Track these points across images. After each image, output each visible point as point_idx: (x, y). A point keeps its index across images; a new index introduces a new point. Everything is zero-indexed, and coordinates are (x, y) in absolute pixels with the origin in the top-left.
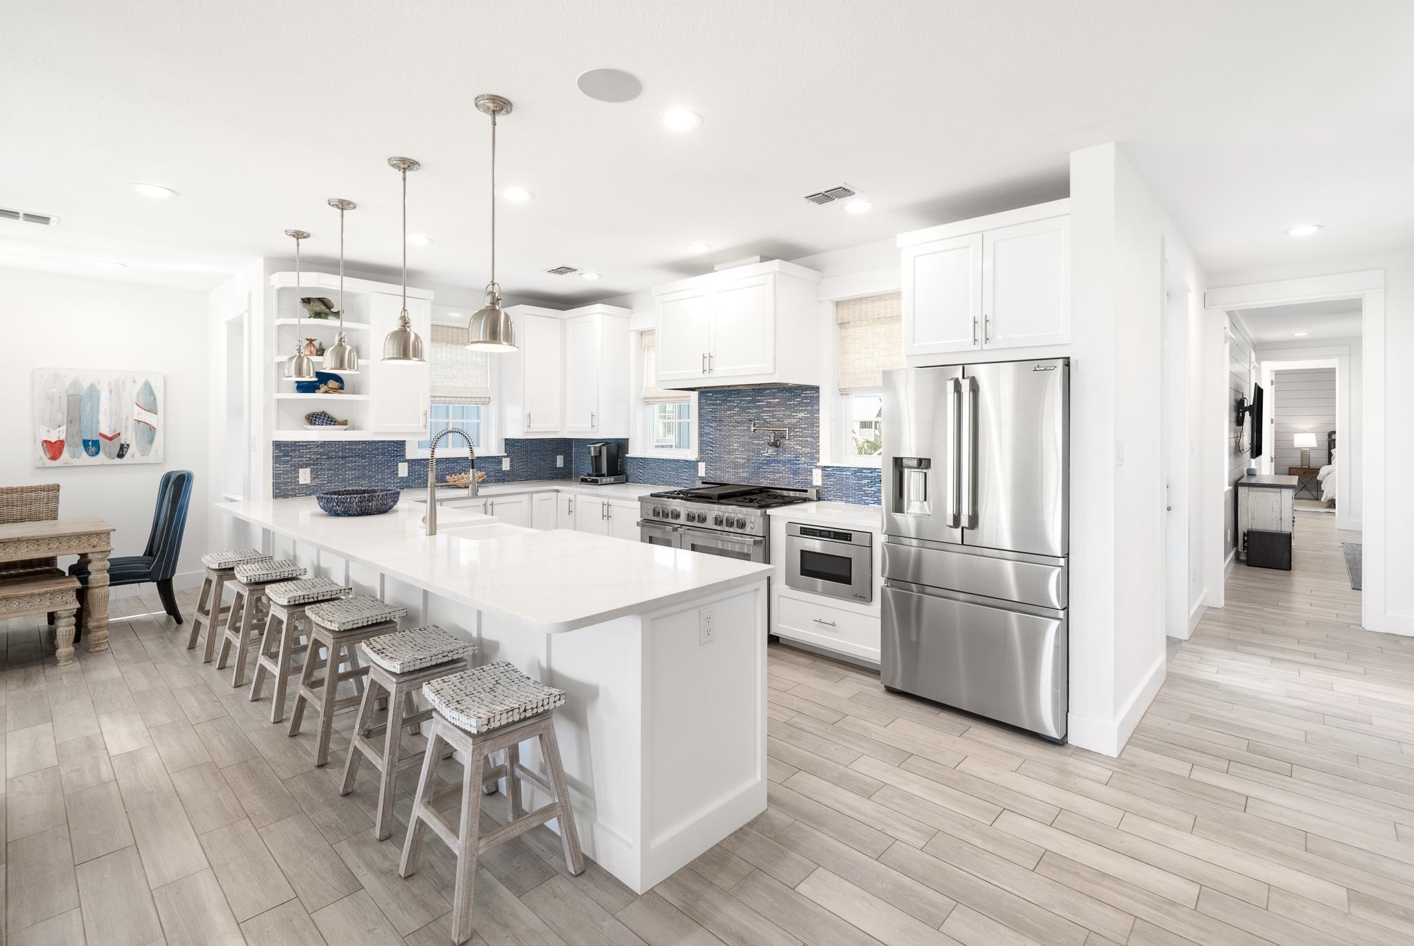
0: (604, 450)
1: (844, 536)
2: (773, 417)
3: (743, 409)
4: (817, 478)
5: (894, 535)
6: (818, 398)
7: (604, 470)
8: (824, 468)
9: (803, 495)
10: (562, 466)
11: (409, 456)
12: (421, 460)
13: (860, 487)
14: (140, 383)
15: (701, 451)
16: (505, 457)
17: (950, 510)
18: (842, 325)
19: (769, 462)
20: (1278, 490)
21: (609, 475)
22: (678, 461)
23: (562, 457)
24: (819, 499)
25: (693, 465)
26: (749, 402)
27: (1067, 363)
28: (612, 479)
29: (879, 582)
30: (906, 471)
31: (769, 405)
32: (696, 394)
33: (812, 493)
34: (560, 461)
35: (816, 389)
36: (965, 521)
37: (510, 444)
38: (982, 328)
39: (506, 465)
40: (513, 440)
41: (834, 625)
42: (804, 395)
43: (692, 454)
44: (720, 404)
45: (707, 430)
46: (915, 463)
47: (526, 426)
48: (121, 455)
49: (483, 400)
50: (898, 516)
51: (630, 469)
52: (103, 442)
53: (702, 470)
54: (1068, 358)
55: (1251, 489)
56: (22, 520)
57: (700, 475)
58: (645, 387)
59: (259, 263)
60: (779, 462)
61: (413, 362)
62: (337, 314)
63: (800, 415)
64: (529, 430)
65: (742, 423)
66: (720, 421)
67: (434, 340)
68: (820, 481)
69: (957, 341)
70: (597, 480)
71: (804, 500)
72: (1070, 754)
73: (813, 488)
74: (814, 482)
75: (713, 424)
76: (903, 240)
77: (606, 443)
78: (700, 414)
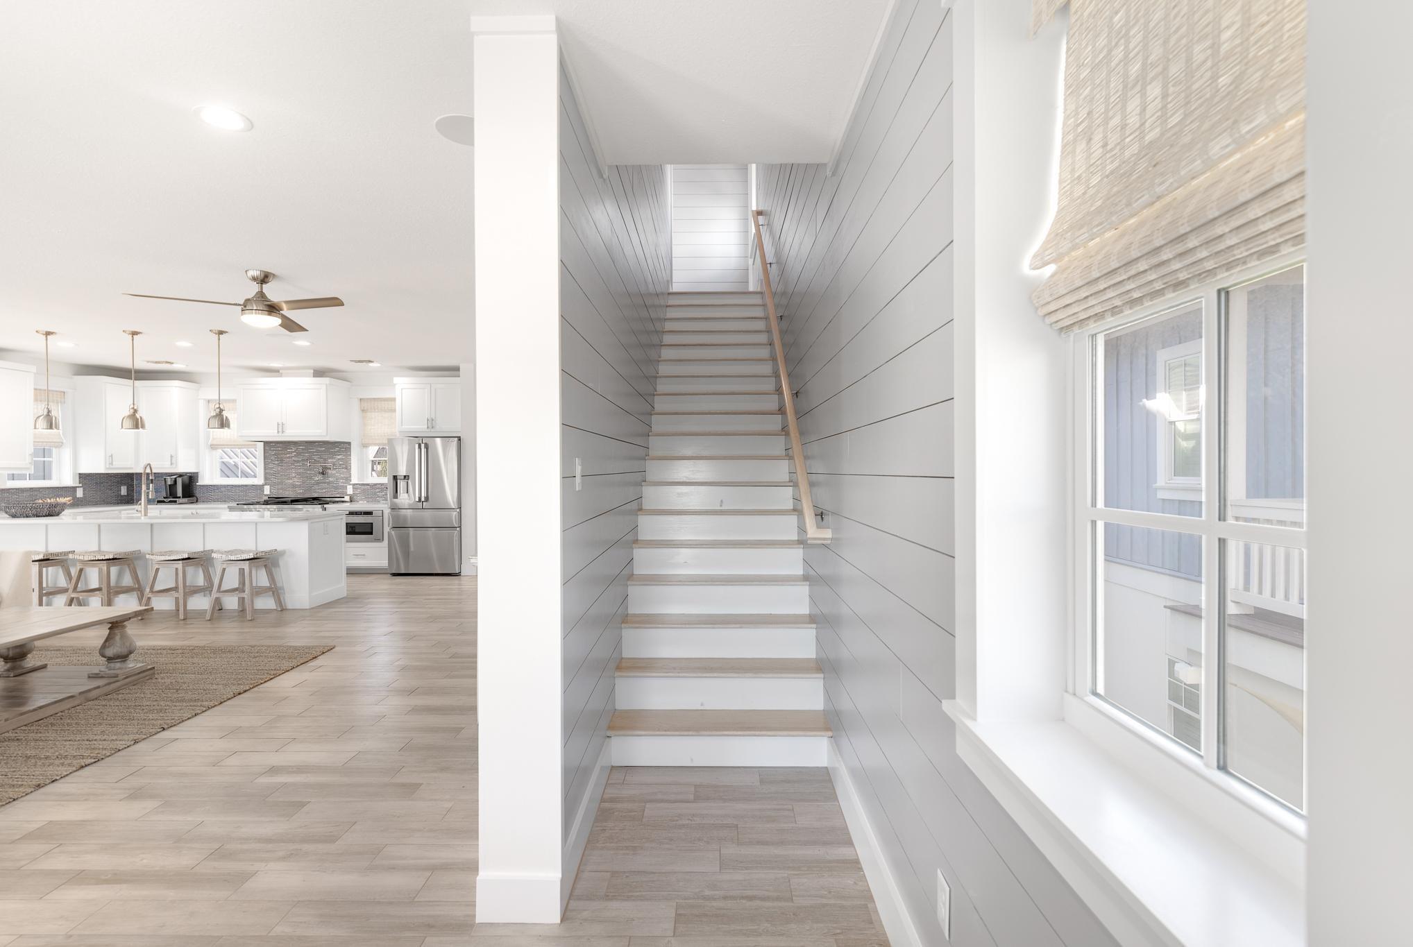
0: (179, 481)
1: (369, 513)
2: (321, 458)
3: (299, 454)
4: (350, 490)
5: (394, 508)
6: (350, 449)
7: (180, 494)
8: (354, 485)
9: (342, 499)
10: (126, 494)
12: (10, 489)
13: (375, 494)
15: (266, 479)
16: (78, 487)
17: (418, 495)
18: (364, 412)
19: (318, 483)
21: (184, 498)
22: (246, 486)
23: (126, 487)
24: (351, 501)
25: (261, 488)
26: (303, 449)
27: (459, 439)
28: (186, 500)
29: (387, 531)
30: (399, 481)
31: (317, 451)
32: (262, 443)
33: (347, 498)
34: (124, 491)
35: (349, 443)
36: (423, 499)
37: (83, 477)
38: (431, 422)
39: (80, 493)
40: (85, 474)
41: (364, 555)
42: (342, 448)
43: (259, 481)
44: (281, 451)
45: (271, 466)
46: (402, 478)
47: (108, 463)
49: (57, 444)
50: (395, 500)
51: (198, 493)
53: (266, 490)
54: (460, 437)
57: (265, 493)
58: (211, 437)
60: (325, 483)
63: (339, 457)
64: (111, 467)
65: (298, 462)
66: (282, 461)
67: (36, 400)
68: (351, 493)
69: (420, 427)
70: (175, 502)
71: (343, 502)
72: (462, 578)
73: (347, 495)
74: (348, 493)
75: (276, 462)
76: (396, 380)
77: (181, 475)
78: (264, 457)
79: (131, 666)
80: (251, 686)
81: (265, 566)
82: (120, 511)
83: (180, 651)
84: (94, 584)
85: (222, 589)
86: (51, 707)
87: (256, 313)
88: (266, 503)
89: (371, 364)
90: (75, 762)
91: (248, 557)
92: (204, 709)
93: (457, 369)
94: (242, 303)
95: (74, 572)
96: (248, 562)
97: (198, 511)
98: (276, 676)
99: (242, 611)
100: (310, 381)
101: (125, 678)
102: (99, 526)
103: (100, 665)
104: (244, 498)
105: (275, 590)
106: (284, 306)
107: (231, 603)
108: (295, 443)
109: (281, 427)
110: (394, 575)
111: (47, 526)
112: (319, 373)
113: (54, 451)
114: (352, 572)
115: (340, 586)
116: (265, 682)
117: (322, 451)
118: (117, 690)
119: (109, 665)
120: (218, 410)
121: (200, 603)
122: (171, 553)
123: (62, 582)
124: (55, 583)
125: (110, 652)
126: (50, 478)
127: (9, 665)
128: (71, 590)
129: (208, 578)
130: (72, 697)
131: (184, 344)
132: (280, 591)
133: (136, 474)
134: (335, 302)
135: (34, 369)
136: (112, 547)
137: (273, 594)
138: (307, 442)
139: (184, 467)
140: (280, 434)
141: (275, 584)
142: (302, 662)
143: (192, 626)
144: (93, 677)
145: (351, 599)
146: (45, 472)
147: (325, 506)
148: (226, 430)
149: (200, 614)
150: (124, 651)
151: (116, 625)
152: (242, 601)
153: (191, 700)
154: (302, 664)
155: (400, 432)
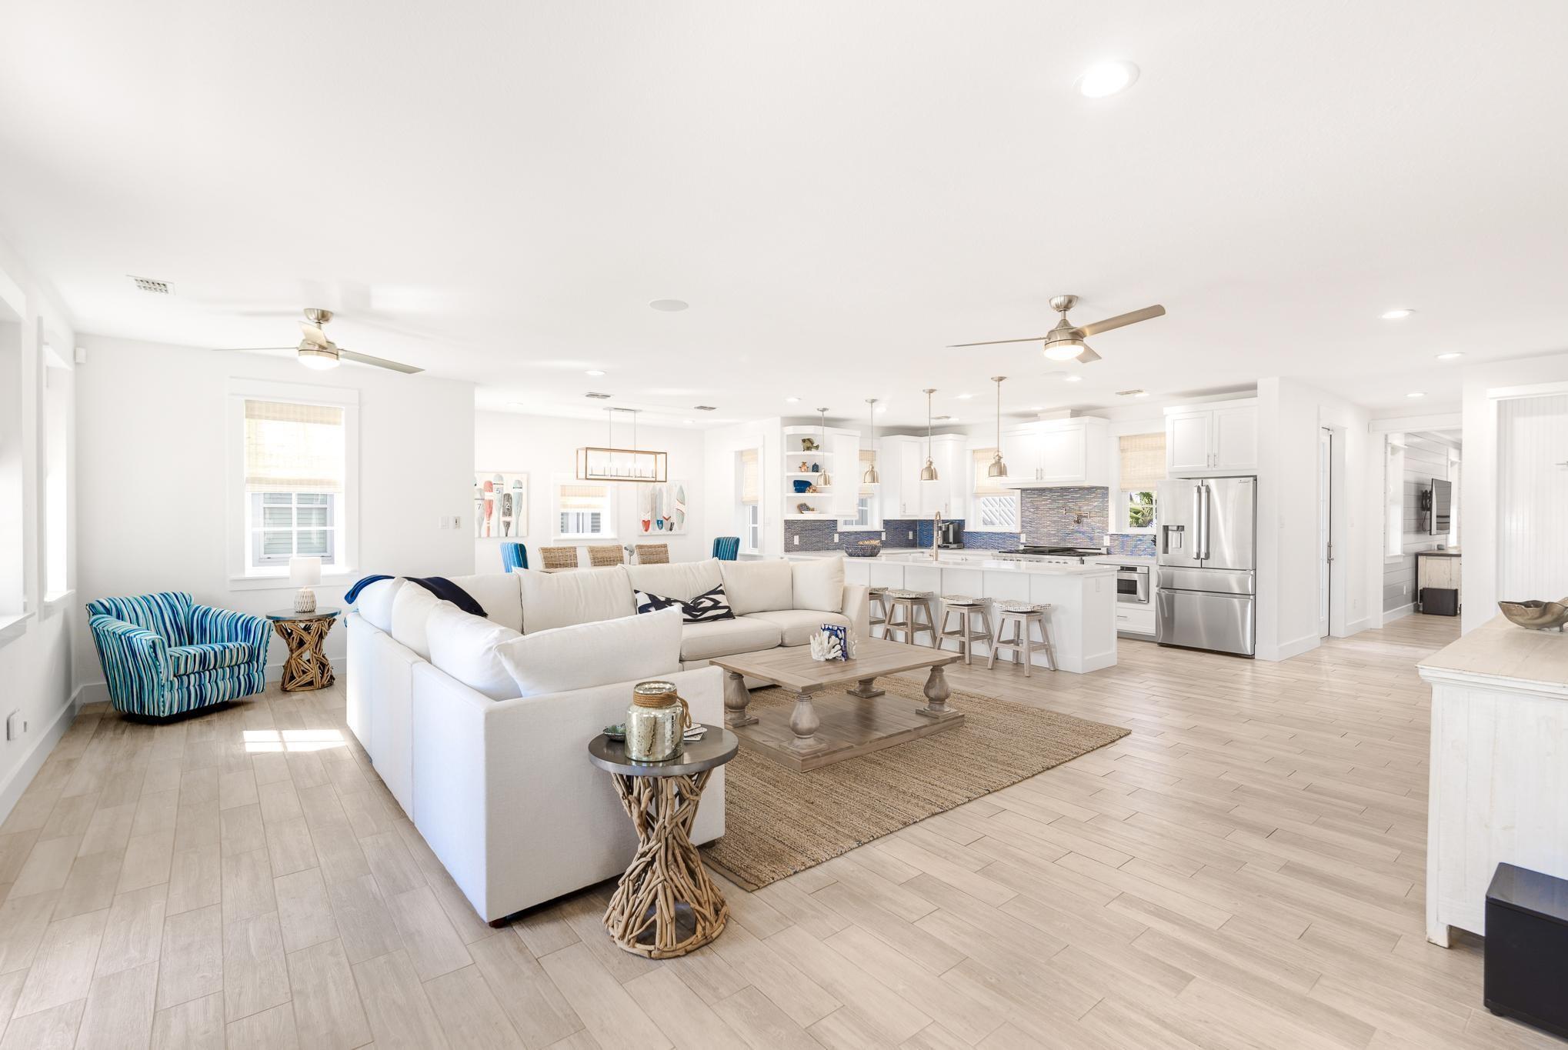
1: (1132, 569)
2: (1076, 505)
3: (1054, 501)
4: (1107, 541)
5: (1164, 565)
6: (1107, 494)
7: (951, 540)
8: (1111, 535)
10: (912, 538)
11: (839, 530)
12: (845, 532)
13: (1136, 546)
14: (678, 487)
15: (1022, 526)
16: (883, 531)
17: (1195, 550)
18: (1123, 450)
19: (1074, 532)
20: (1449, 558)
21: (955, 542)
22: (1004, 533)
23: (912, 532)
24: (1108, 554)
25: (1017, 535)
26: (1058, 496)
27: (1255, 478)
28: (955, 546)
29: (1154, 590)
30: (1170, 532)
31: (1073, 498)
32: (1020, 491)
33: (1104, 550)
34: (911, 536)
35: (1107, 489)
36: (1203, 556)
37: (887, 523)
38: (1213, 460)
39: (884, 538)
40: (888, 521)
41: (1126, 617)
42: (1099, 493)
43: (1016, 528)
44: (1037, 498)
45: (1027, 513)
46: (1175, 528)
47: (902, 511)
48: (671, 530)
49: (875, 495)
50: (1165, 555)
51: (965, 539)
52: (664, 521)
53: (1023, 538)
54: (1256, 476)
55: (1428, 557)
56: (657, 562)
57: (1022, 541)
58: (988, 485)
59: (778, 420)
60: (1079, 532)
61: (935, 481)
62: (817, 447)
63: (1096, 504)
64: (904, 514)
65: (1053, 509)
66: (1037, 508)
67: (861, 460)
68: (1108, 544)
69: (1200, 466)
70: (948, 547)
71: (1100, 554)
72: (1256, 662)
73: (1104, 547)
74: (1105, 545)
75: (1032, 510)
76: (1166, 410)
77: (952, 522)
78: (1022, 504)
79: (946, 710)
80: (1058, 763)
81: (1040, 621)
82: (910, 553)
83: (977, 700)
84: (900, 619)
85: (1002, 639)
86: (897, 737)
87: (1059, 345)
88: (1025, 552)
89: (1138, 395)
90: (928, 806)
91: (1026, 610)
92: (1020, 779)
93: (1253, 387)
94: (1045, 336)
95: (888, 607)
96: (1025, 615)
97: (967, 557)
98: (1079, 755)
99: (1017, 664)
100: (1068, 422)
101: (945, 721)
102: (904, 567)
103: (924, 705)
104: (1002, 544)
105: (1047, 648)
106: (1087, 332)
107: (1007, 654)
108: (1050, 490)
109: (1040, 473)
110: (1162, 645)
111: (870, 564)
112: (1076, 413)
113: (869, 501)
114: (1123, 636)
115: (1110, 652)
116: (1070, 760)
117: (1077, 498)
118: (939, 731)
119: (932, 705)
120: (997, 458)
121: (980, 649)
122: (957, 597)
123: (880, 615)
124: (875, 614)
125: (933, 693)
126: (866, 524)
127: (862, 687)
128: (887, 622)
129: (986, 623)
130: (909, 731)
131: (965, 396)
132: (1053, 649)
133: (919, 520)
134: (1157, 311)
135: (858, 433)
136: (916, 588)
137: (1047, 651)
138: (1062, 488)
139: (955, 516)
140: (1039, 480)
141: (1048, 642)
142: (1101, 743)
143: (977, 673)
144: (919, 713)
145: (1120, 669)
146: (863, 520)
147: (1084, 558)
148: (1004, 477)
149: (982, 660)
150: (943, 694)
151: (937, 669)
152: (1017, 654)
153: (1003, 763)
154: (1101, 746)
155: (1170, 473)
